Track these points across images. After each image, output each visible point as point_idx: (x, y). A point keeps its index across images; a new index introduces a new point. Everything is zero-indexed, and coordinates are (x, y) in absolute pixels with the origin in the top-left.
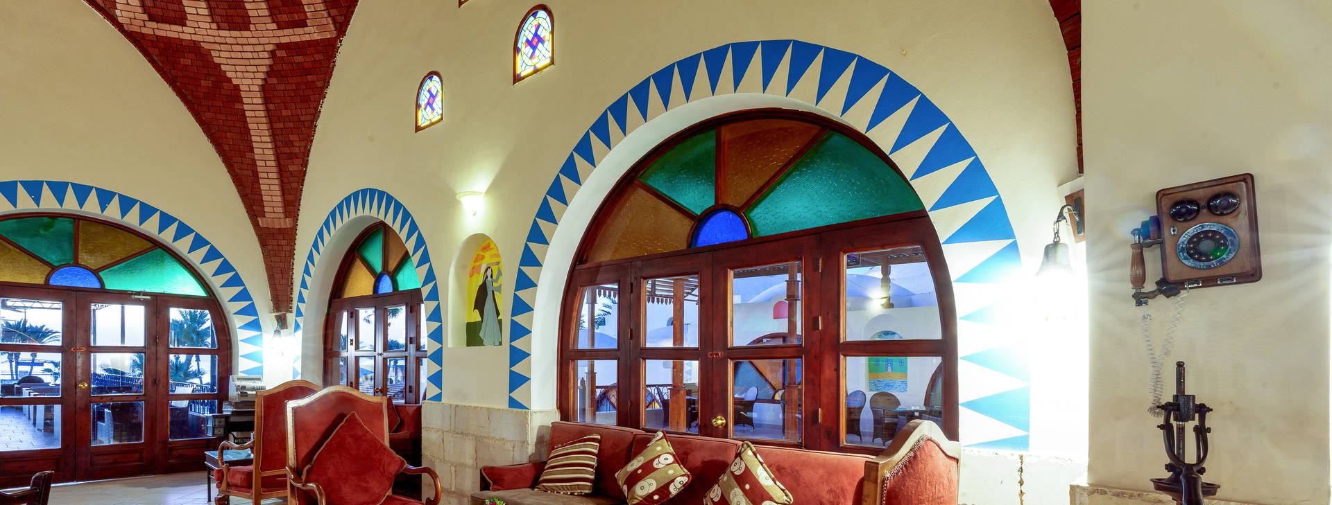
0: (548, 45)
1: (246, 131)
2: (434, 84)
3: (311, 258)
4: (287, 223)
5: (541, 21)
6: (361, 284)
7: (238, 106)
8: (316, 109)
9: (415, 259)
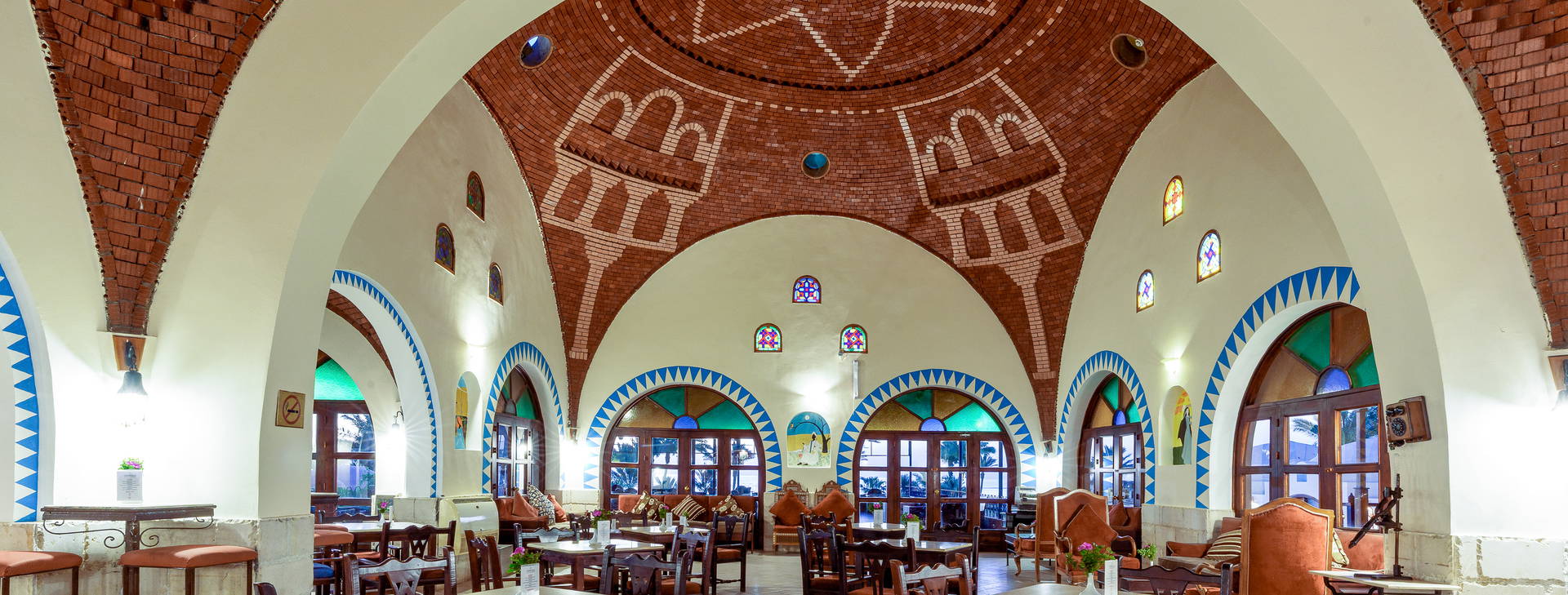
0: (1217, 256)
1: (1025, 315)
2: (1148, 278)
3: (1068, 400)
4: (1052, 375)
5: (1214, 241)
6: (1104, 418)
7: (1020, 299)
8: (1071, 292)
9: (1137, 402)
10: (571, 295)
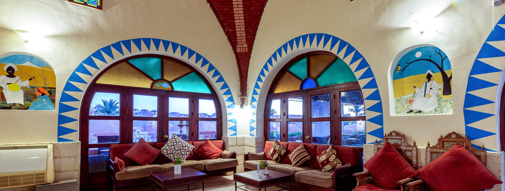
10: (225, 9)
